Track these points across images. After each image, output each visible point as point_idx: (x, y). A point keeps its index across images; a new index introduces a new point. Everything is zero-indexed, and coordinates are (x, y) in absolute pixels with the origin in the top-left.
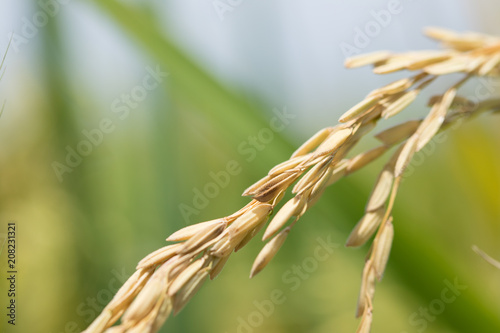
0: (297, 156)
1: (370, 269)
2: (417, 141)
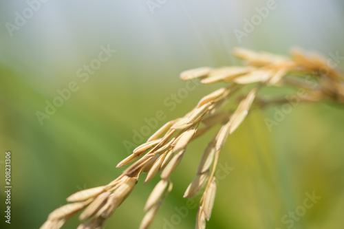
0: (151, 140)
2: (230, 127)
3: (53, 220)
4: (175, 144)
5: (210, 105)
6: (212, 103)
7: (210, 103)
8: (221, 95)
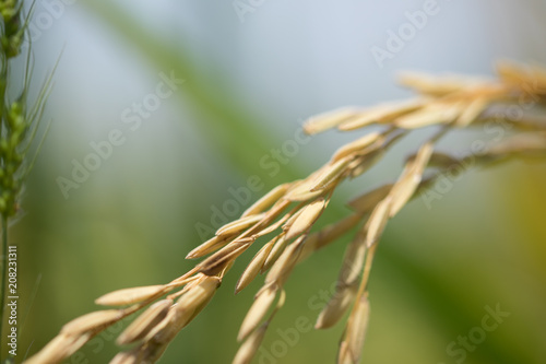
0: (249, 215)
1: (345, 353)
2: (390, 206)
3: (68, 336)
4: (290, 226)
5: (352, 160)
6: (357, 157)
7: (351, 157)
8: (373, 143)
